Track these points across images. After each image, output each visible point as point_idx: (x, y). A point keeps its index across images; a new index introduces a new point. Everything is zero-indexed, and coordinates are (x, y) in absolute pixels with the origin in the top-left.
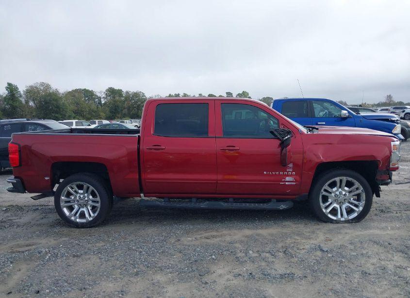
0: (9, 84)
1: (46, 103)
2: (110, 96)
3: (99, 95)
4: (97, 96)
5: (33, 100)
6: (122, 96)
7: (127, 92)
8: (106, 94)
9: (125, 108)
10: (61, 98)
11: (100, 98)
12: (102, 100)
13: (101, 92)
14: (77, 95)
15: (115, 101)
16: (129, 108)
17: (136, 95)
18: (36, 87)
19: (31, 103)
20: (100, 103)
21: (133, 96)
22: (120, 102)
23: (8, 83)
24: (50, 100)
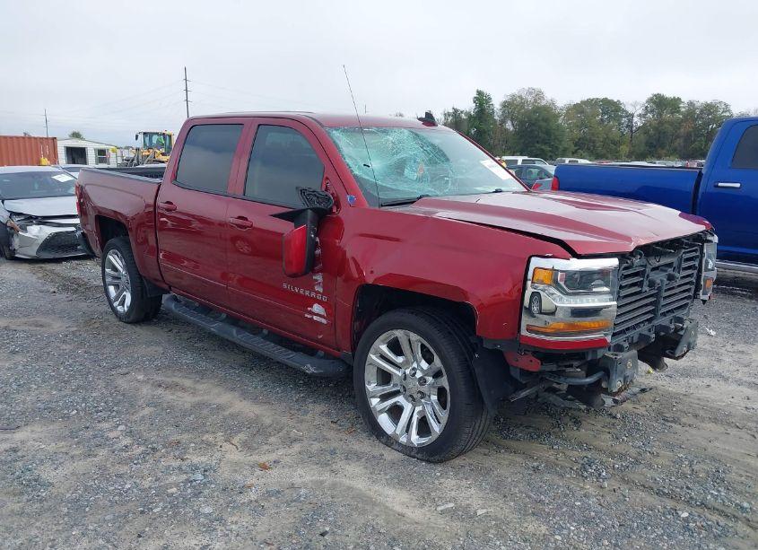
0: (480, 93)
1: (532, 124)
2: (652, 111)
3: (630, 109)
4: (627, 112)
5: (512, 120)
6: (679, 112)
7: (691, 104)
8: (647, 107)
9: (678, 137)
10: (557, 116)
11: (632, 115)
12: (635, 119)
13: (634, 105)
14: (588, 110)
15: (661, 123)
16: (688, 137)
17: (710, 108)
18: (520, 97)
19: (509, 126)
20: (630, 126)
21: (702, 111)
22: (671, 123)
23: (478, 91)
24: (536, 120)
